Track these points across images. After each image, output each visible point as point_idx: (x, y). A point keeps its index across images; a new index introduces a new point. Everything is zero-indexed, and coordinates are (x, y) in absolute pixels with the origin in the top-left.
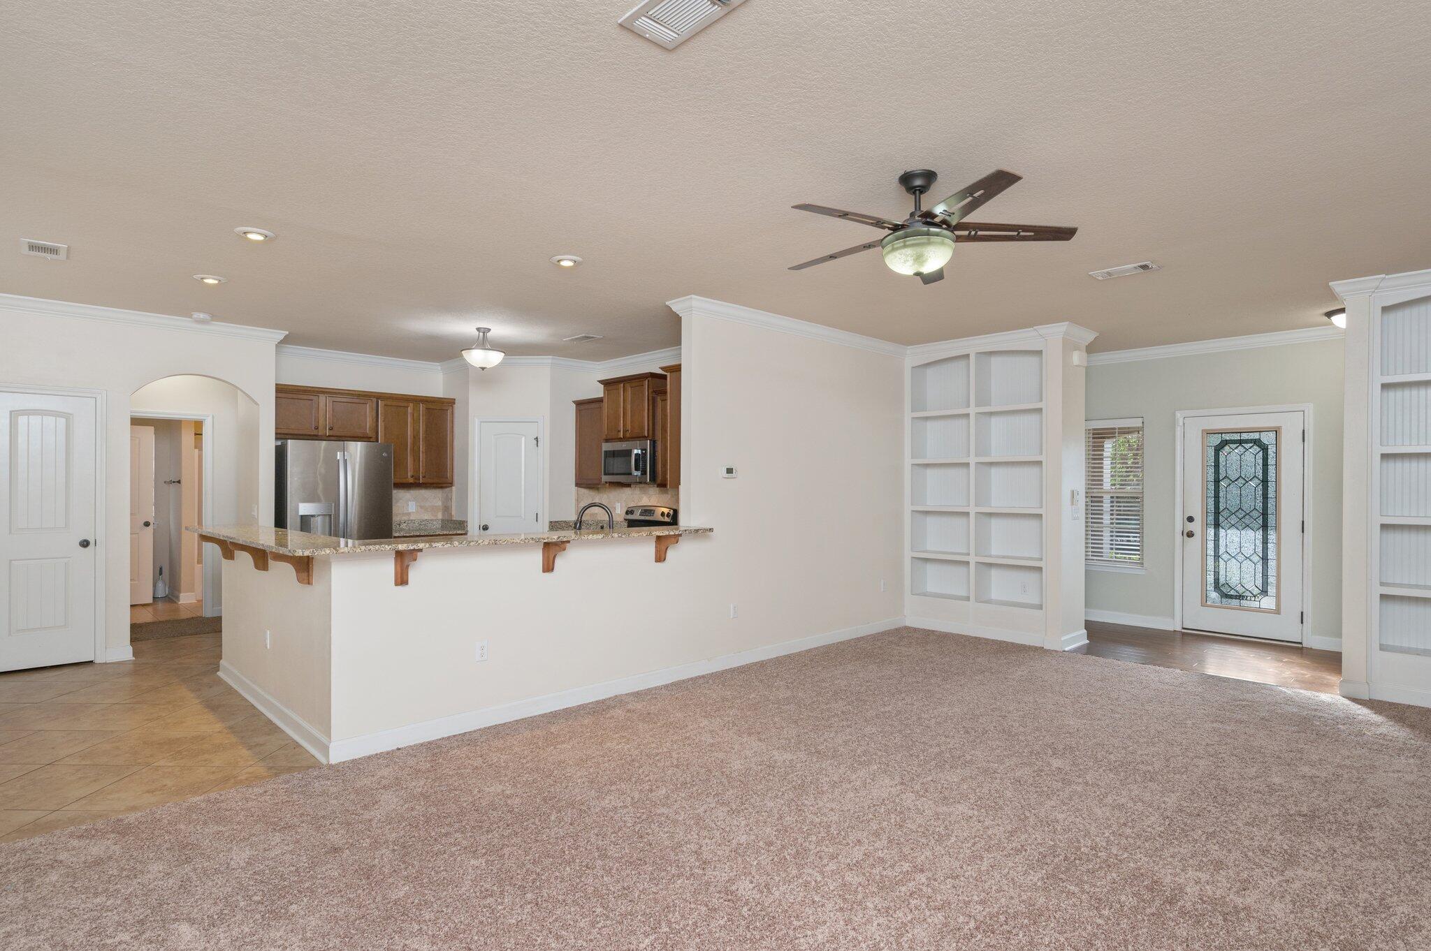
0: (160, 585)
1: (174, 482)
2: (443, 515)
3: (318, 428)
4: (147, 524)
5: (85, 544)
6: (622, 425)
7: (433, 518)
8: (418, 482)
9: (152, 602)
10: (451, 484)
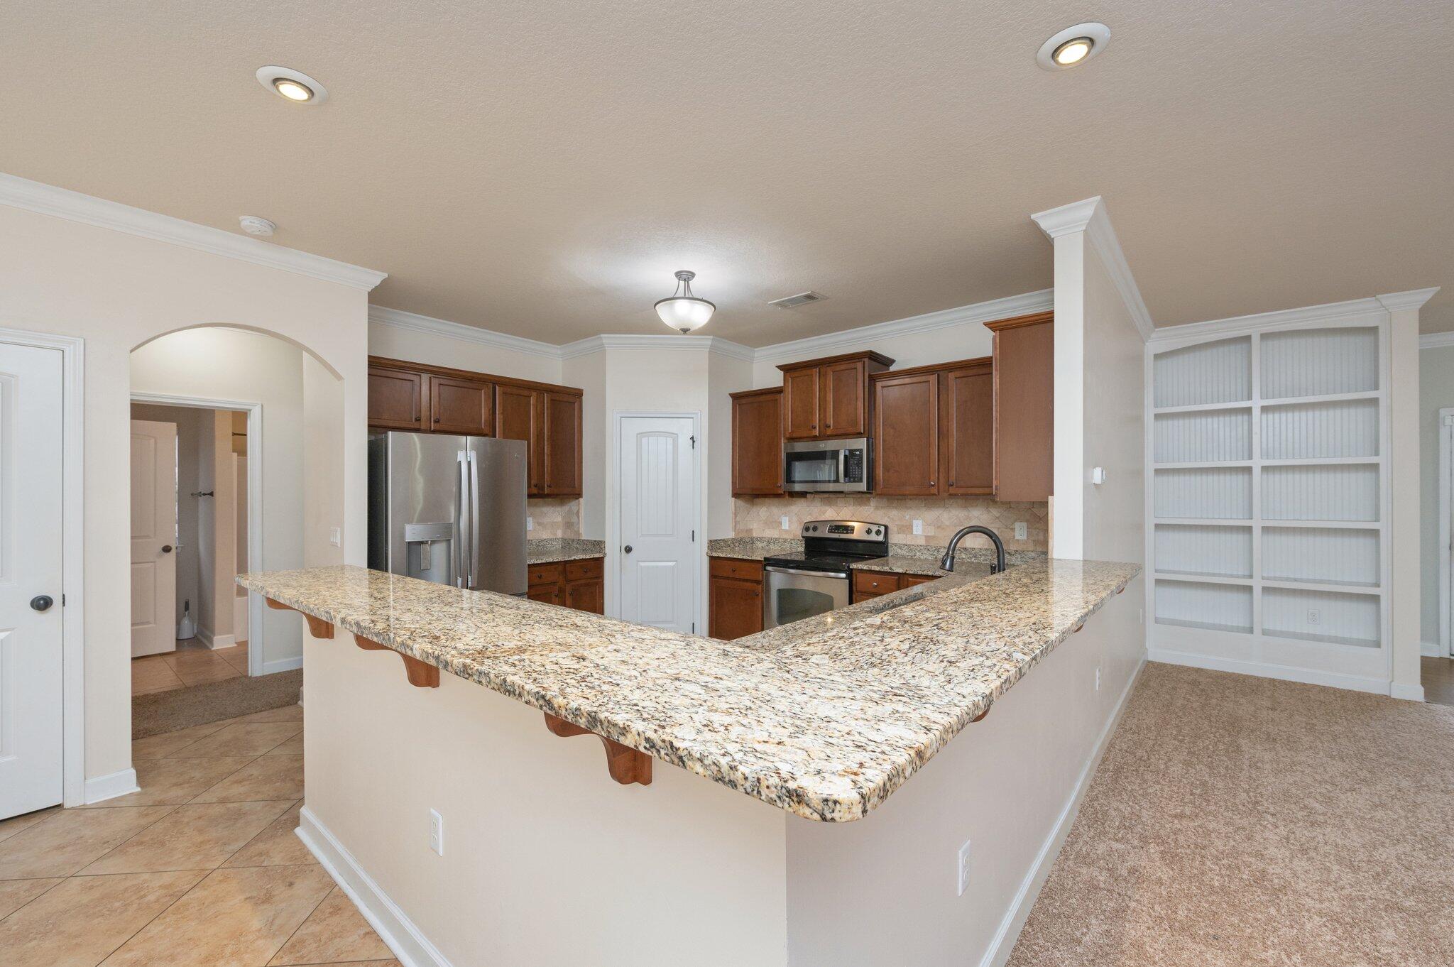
0: (186, 622)
1: (204, 494)
2: (564, 533)
3: (420, 420)
4: (167, 549)
5: (42, 604)
6: (818, 420)
7: (551, 537)
8: (541, 492)
9: (174, 650)
10: (578, 495)
